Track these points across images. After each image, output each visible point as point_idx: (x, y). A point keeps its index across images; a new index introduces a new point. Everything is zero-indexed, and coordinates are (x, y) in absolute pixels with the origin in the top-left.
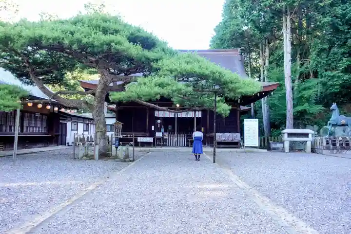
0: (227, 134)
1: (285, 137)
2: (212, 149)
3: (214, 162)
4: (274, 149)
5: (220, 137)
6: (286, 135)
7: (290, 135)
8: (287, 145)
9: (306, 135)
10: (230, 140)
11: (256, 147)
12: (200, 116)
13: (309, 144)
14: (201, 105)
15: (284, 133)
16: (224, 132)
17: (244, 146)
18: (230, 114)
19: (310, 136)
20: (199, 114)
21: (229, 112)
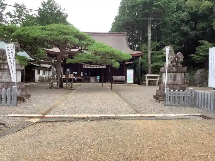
0: (119, 77)
1: (147, 78)
2: (110, 84)
3: (111, 90)
4: (142, 84)
5: (115, 78)
6: (147, 77)
7: (149, 77)
8: (147, 82)
9: (156, 77)
10: (120, 79)
11: (132, 83)
12: (106, 68)
13: (157, 82)
14: (106, 63)
15: (146, 77)
16: (117, 76)
17: (126, 82)
18: (120, 67)
19: (158, 78)
20: (105, 67)
21: (119, 66)
